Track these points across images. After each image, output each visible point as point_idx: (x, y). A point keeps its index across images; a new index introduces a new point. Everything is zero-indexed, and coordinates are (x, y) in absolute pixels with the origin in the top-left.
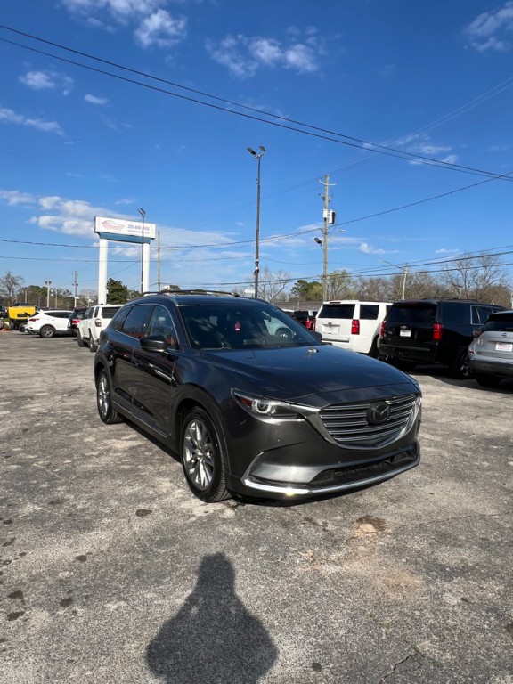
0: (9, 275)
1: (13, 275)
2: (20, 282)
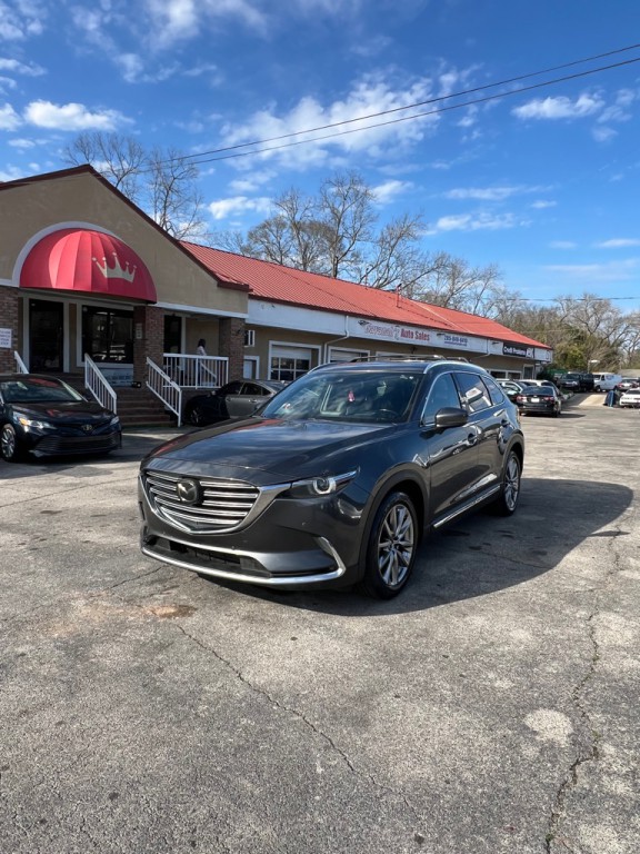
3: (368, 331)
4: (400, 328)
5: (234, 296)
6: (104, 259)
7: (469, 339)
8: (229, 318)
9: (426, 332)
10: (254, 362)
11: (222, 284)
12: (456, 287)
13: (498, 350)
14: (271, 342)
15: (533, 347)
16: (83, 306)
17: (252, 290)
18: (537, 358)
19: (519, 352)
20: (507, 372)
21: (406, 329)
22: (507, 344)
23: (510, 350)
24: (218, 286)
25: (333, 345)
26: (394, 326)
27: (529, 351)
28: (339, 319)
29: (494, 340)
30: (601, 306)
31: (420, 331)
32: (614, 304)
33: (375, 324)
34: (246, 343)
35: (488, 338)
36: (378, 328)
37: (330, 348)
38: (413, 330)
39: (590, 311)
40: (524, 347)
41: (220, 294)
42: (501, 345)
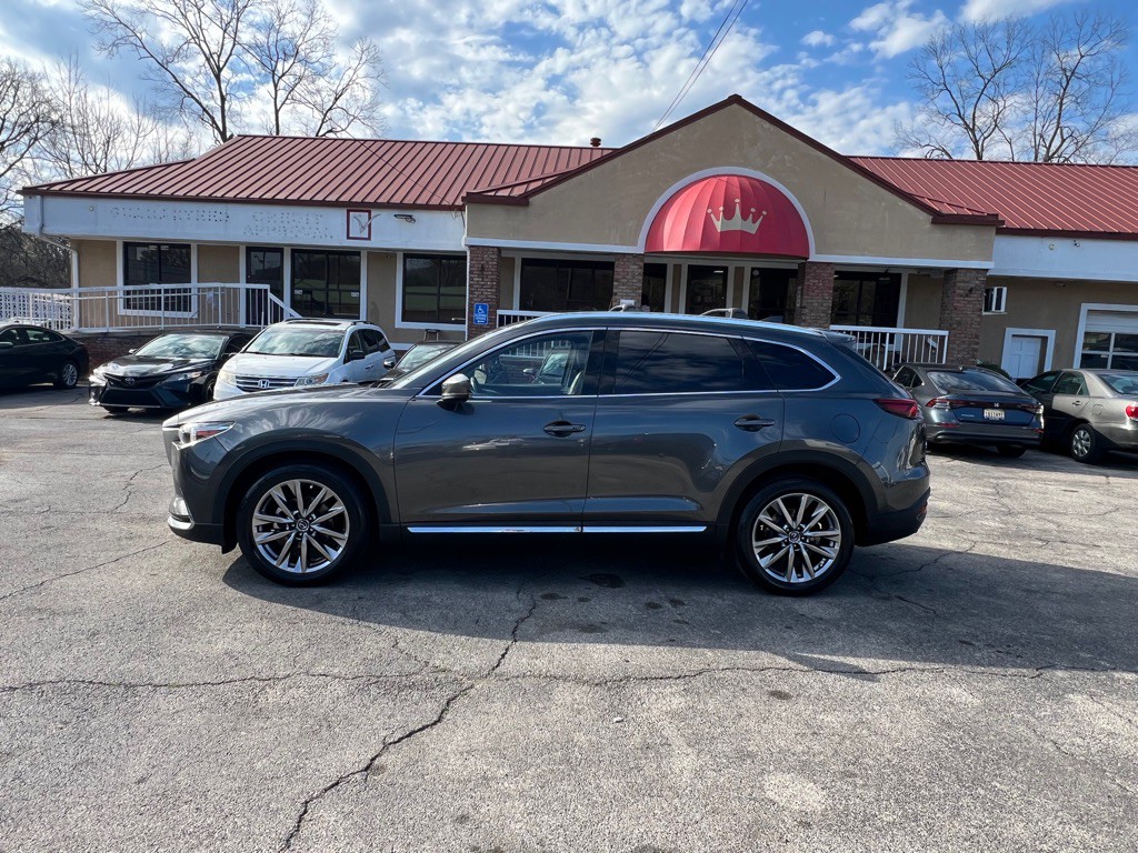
5: (965, 236)
6: (721, 209)
8: (954, 271)
10: (1044, 339)
11: (940, 219)
14: (1085, 307)
16: (753, 269)
17: (1003, 222)
24: (933, 222)
34: (988, 308)
41: (939, 234)
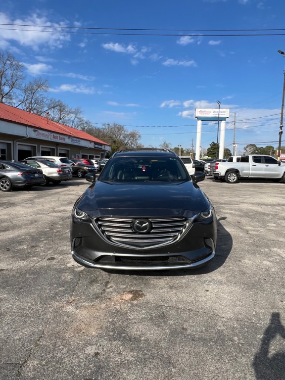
0: (165, 143)
1: (167, 143)
2: (170, 146)
3: (37, 135)
4: (52, 134)
7: (81, 140)
9: (64, 137)
12: (62, 116)
13: (92, 146)
15: (105, 145)
18: (106, 150)
19: (100, 147)
20: (95, 155)
21: (55, 135)
22: (96, 143)
23: (96, 146)
25: (18, 141)
26: (49, 133)
27: (103, 146)
28: (23, 128)
29: (91, 141)
30: (120, 128)
31: (61, 136)
32: (125, 128)
33: (40, 131)
35: (88, 140)
36: (42, 134)
37: (17, 143)
38: (58, 135)
39: (117, 130)
40: (101, 145)
42: (93, 143)
